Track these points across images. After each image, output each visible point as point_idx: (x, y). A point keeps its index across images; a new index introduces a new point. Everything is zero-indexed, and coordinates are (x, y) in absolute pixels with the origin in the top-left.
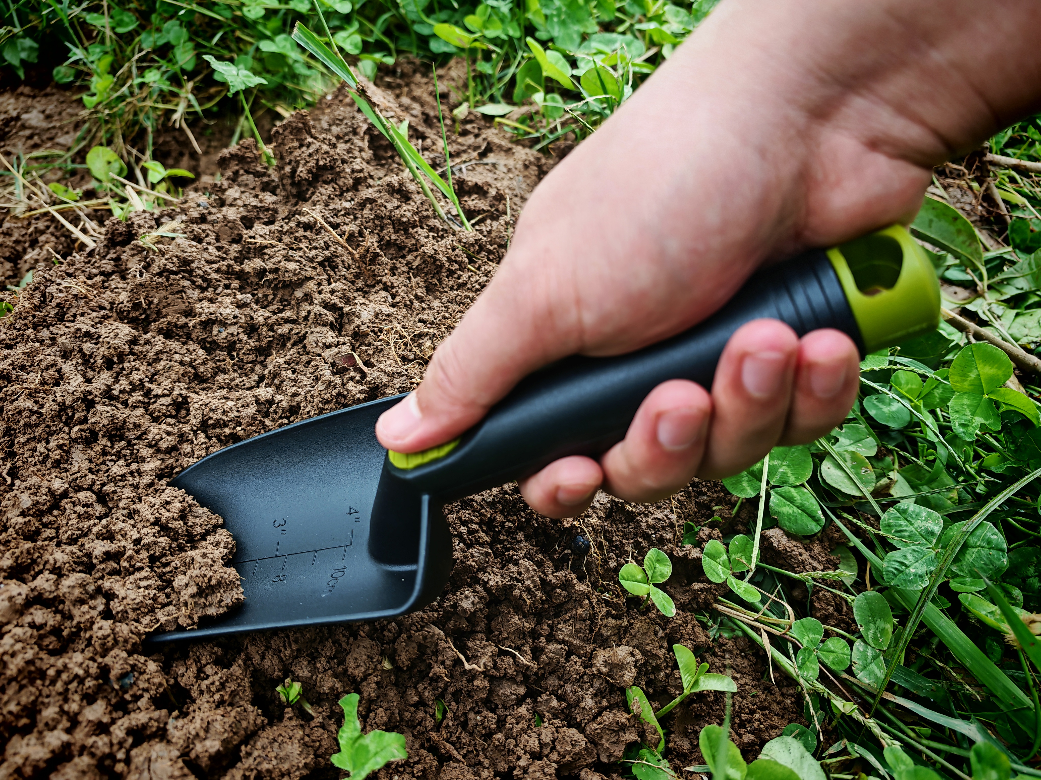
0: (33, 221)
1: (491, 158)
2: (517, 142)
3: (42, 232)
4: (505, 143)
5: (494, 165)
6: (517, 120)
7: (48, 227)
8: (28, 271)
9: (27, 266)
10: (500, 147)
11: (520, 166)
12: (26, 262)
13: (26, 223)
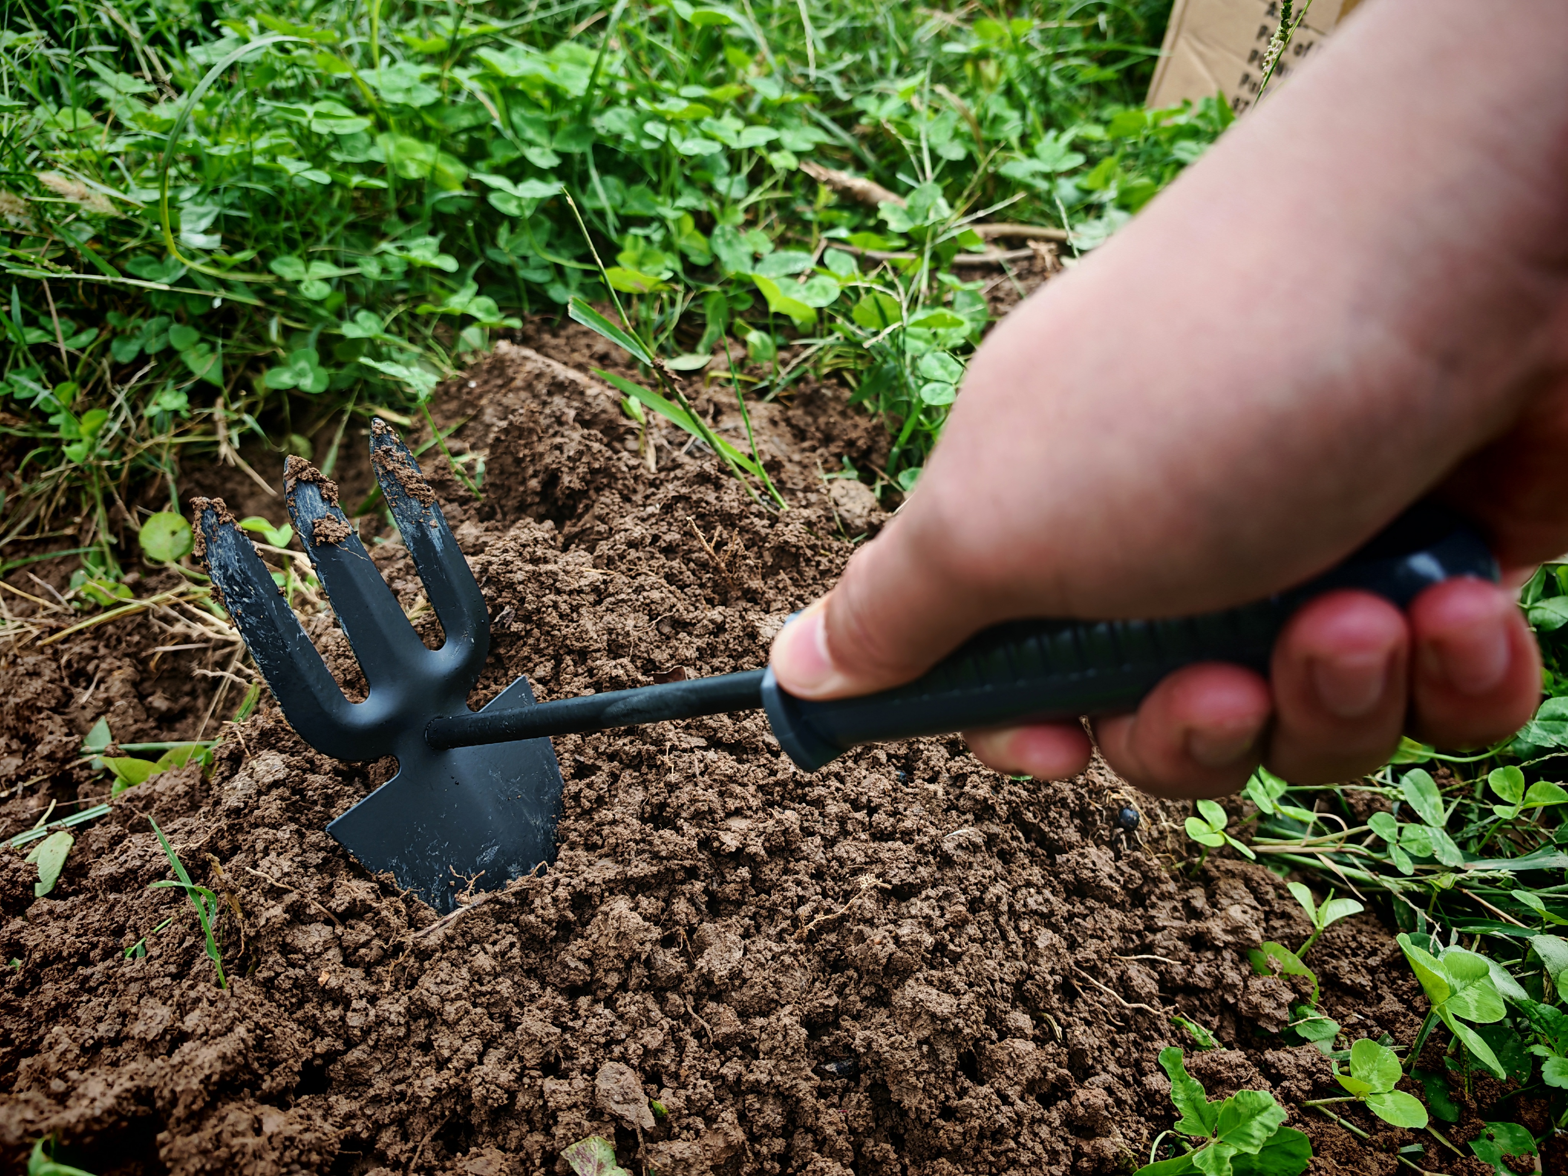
0: (61, 647)
1: (727, 422)
2: (746, 398)
3: (89, 659)
4: (734, 401)
5: (736, 429)
6: (728, 370)
7: (95, 649)
8: (95, 719)
9: (89, 713)
10: (731, 406)
11: (765, 423)
12: (83, 707)
13: (49, 651)
